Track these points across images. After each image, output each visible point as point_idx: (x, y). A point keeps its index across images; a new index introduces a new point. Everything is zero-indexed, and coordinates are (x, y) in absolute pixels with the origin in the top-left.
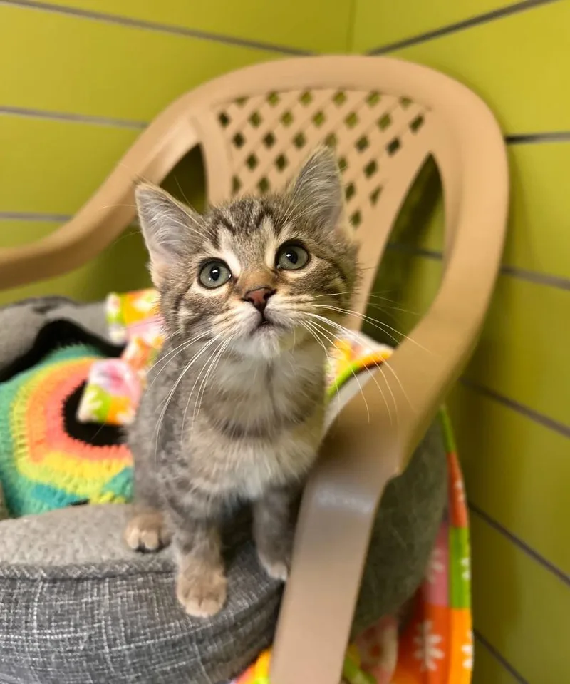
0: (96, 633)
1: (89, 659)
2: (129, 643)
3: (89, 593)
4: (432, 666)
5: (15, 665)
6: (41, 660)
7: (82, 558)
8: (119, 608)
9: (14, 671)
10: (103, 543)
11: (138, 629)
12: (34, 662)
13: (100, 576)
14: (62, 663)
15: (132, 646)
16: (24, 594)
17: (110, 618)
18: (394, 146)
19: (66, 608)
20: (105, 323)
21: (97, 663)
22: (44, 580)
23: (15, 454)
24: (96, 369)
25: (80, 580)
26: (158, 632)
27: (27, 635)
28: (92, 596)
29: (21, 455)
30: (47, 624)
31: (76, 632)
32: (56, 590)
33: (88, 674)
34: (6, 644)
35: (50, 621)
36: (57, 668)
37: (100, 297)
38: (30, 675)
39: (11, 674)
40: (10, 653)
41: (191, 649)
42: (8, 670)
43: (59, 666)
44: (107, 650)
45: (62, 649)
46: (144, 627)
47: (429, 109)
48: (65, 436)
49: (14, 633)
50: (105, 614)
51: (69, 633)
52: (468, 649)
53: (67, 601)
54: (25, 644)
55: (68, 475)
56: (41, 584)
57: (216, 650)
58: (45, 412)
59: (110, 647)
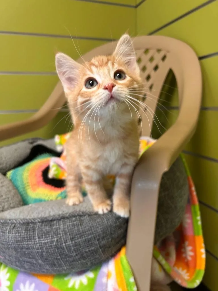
0: (59, 238)
1: (58, 248)
2: (72, 241)
3: (55, 225)
4: (189, 258)
5: (31, 254)
6: (40, 250)
7: (52, 214)
8: (67, 229)
9: (31, 257)
10: (60, 208)
11: (75, 236)
12: (38, 252)
13: (59, 218)
14: (48, 251)
15: (73, 242)
16: (32, 228)
17: (64, 233)
18: (156, 68)
19: (48, 231)
20: (55, 145)
21: (61, 249)
22: (39, 222)
23: (26, 188)
24: (52, 161)
25: (52, 221)
26: (82, 236)
27: (34, 242)
28: (57, 226)
29: (28, 188)
30: (41, 237)
31: (52, 239)
32: (43, 225)
33: (58, 254)
34: (27, 246)
35: (42, 236)
36: (47, 253)
37: (52, 137)
38: (37, 257)
39: (30, 258)
40: (29, 249)
41: (95, 243)
42: (29, 257)
43: (47, 252)
44: (64, 244)
45: (48, 246)
46: (77, 235)
47: (168, 52)
48: (44, 184)
49: (29, 242)
50: (62, 231)
51: (50, 239)
52: (203, 251)
53: (48, 228)
54: (34, 245)
55: (46, 194)
56: (38, 224)
57: (105, 243)
58: (36, 175)
59: (65, 243)
